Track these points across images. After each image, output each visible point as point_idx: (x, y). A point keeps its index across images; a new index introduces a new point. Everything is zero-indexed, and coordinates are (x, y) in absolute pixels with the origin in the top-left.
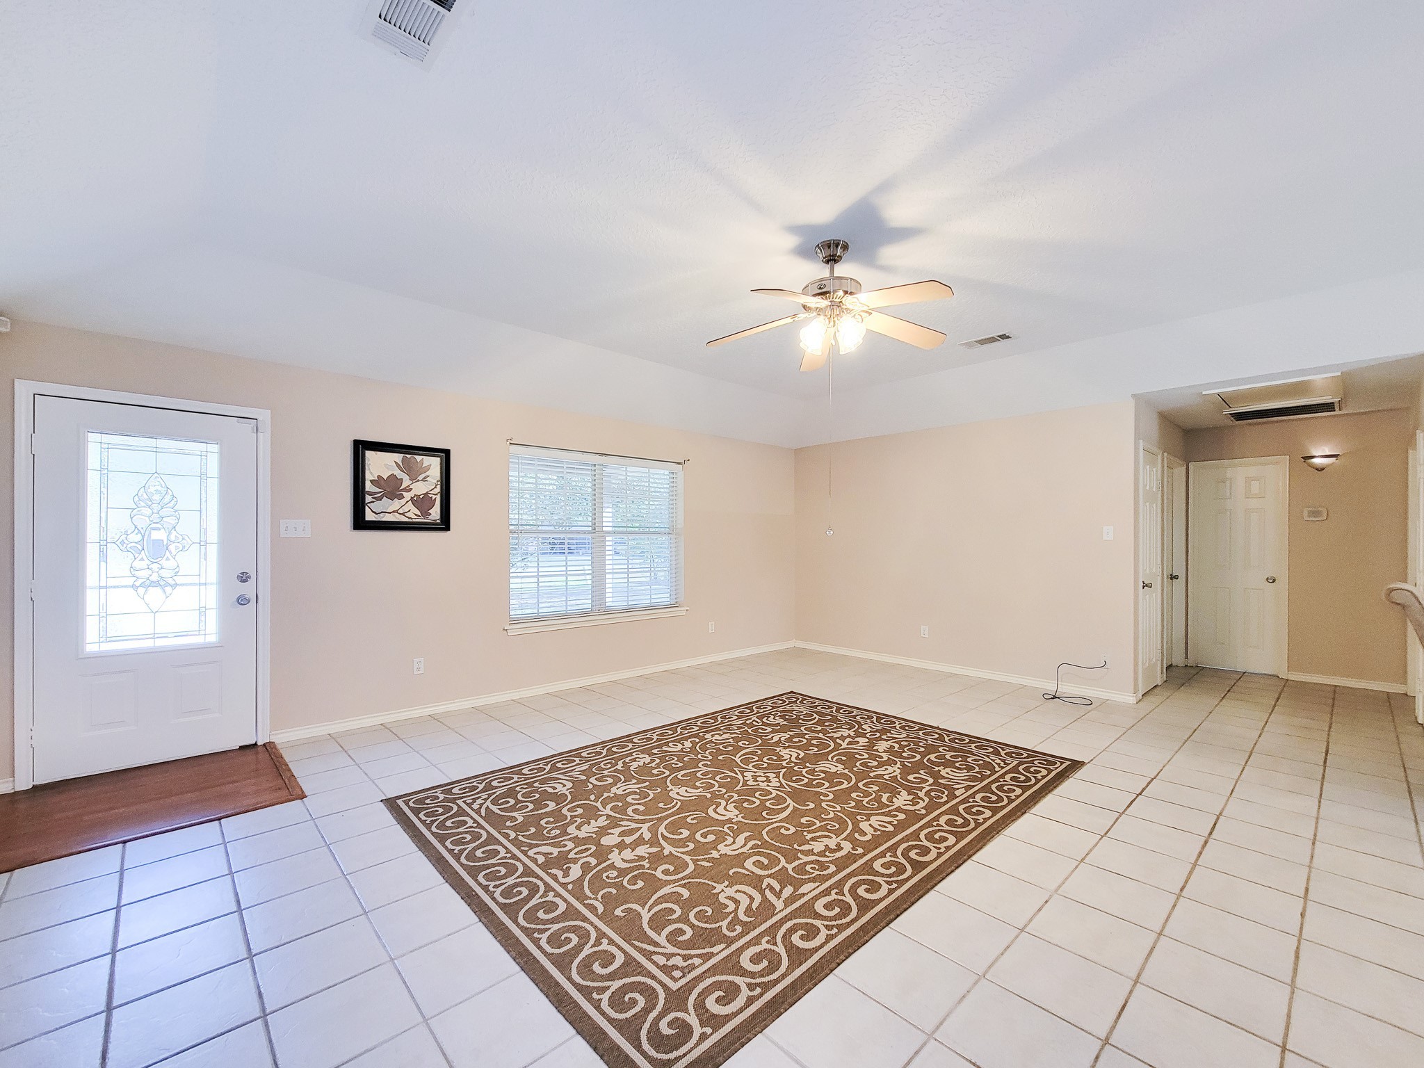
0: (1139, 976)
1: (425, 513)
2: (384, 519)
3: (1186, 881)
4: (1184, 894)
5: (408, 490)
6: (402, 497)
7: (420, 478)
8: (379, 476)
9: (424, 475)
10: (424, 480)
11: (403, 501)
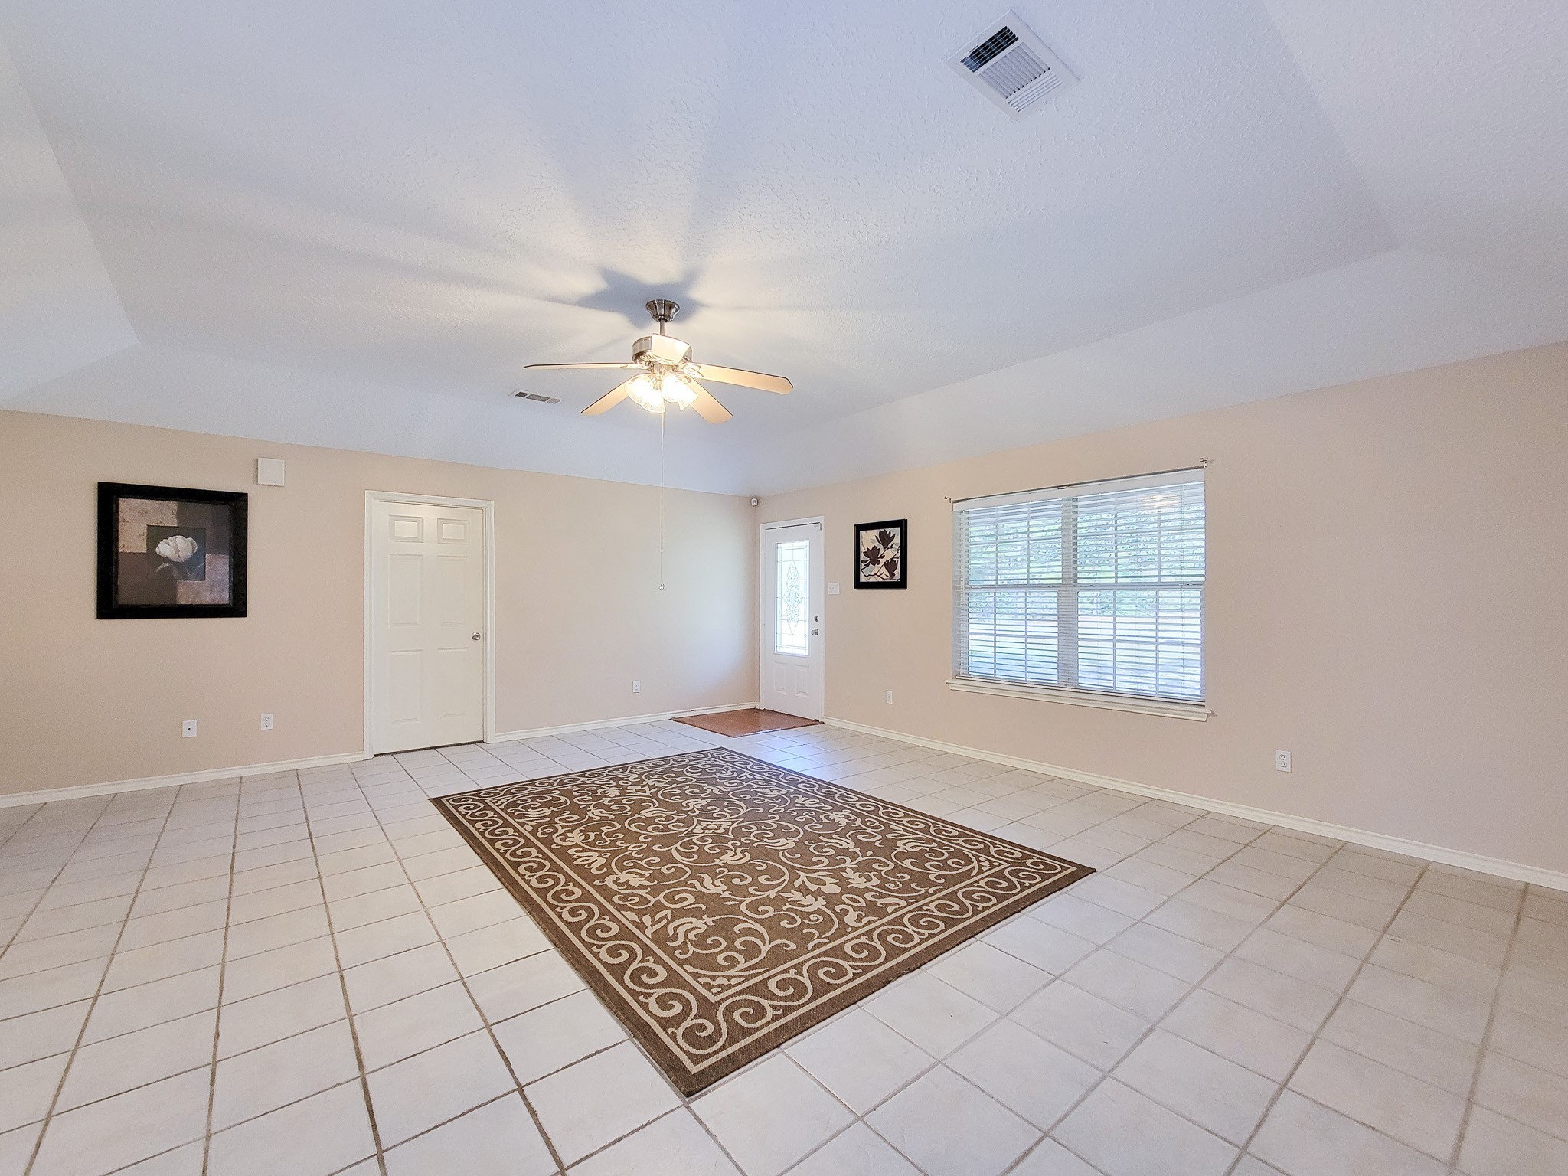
0: (326, 906)
1: (892, 575)
2: (870, 581)
3: (344, 988)
4: (337, 976)
5: (882, 557)
6: (879, 563)
7: (889, 546)
8: (868, 549)
9: (891, 544)
10: (891, 548)
11: (880, 565)
